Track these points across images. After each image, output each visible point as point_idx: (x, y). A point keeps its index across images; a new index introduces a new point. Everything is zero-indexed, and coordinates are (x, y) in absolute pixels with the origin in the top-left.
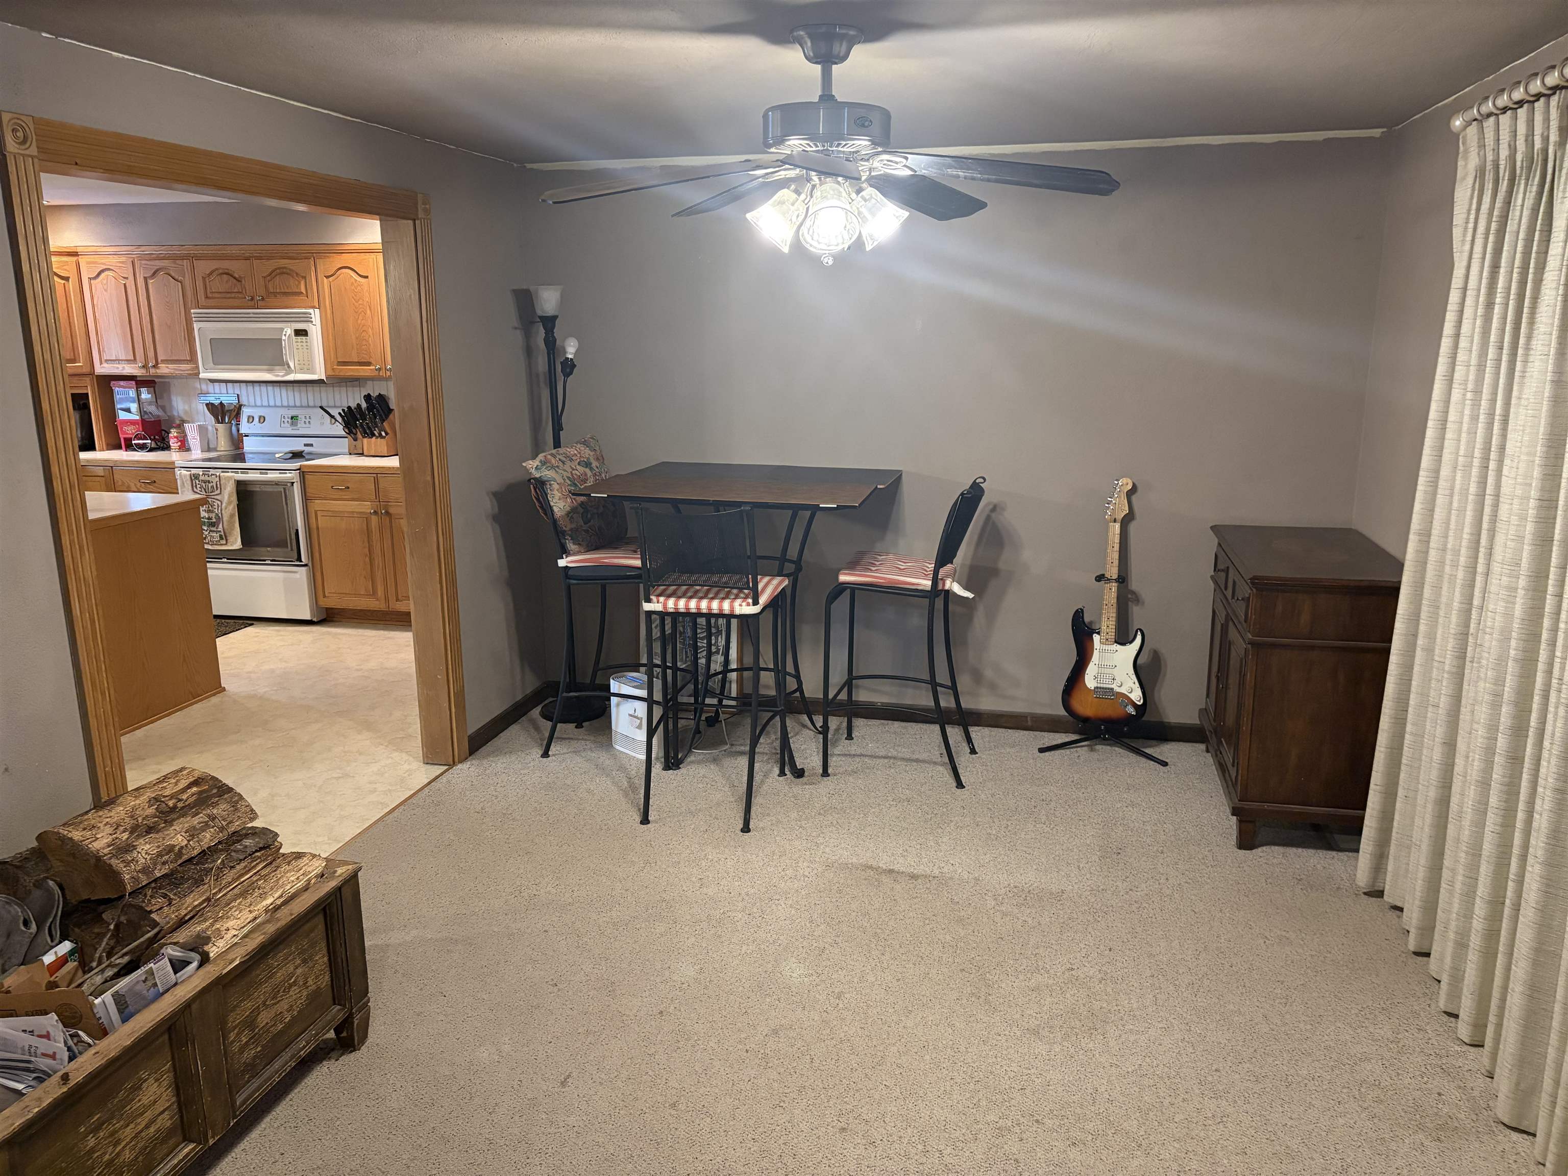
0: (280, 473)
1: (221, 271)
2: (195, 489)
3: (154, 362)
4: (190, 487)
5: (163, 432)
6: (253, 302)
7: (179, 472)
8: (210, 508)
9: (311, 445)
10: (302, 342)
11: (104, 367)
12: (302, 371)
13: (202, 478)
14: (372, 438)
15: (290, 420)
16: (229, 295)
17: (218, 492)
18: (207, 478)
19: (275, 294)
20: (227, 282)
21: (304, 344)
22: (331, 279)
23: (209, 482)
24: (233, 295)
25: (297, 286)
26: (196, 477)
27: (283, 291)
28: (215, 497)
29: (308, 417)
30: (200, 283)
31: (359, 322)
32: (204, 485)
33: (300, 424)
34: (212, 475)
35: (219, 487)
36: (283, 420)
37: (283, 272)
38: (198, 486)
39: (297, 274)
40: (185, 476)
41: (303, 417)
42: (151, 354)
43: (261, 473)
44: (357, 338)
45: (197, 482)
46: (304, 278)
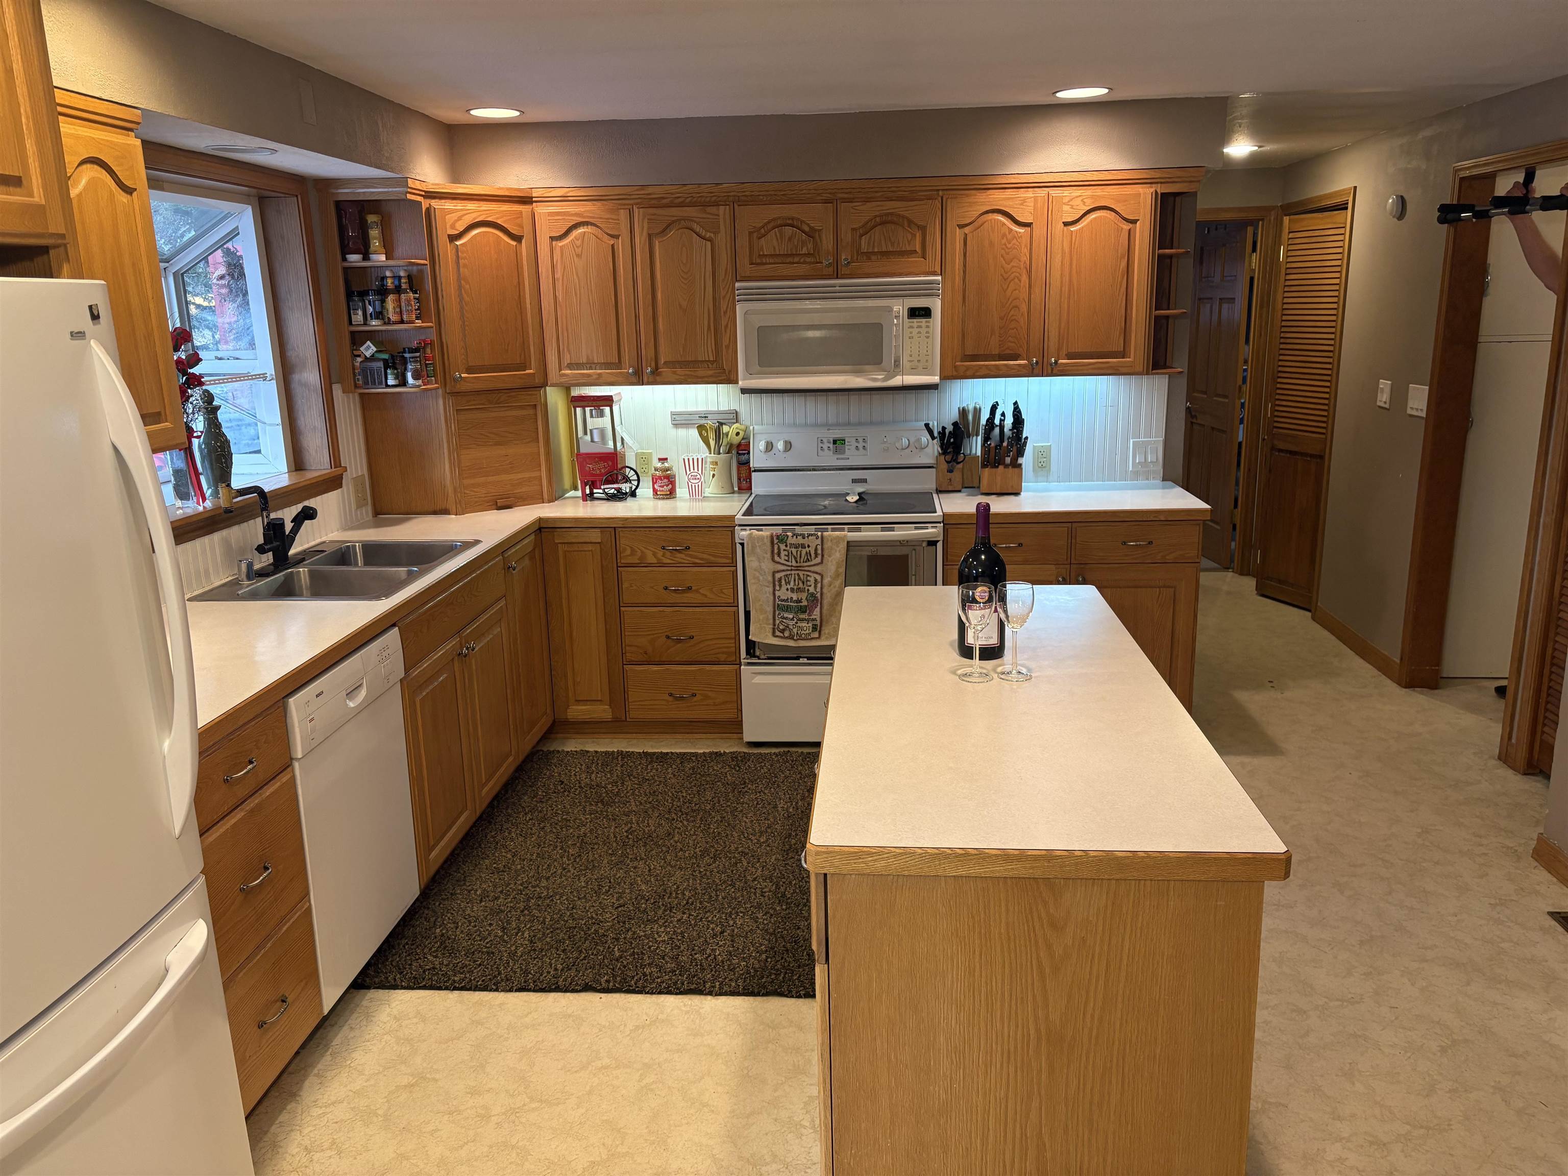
0: (916, 528)
1: (779, 222)
2: (777, 558)
3: (653, 364)
4: (769, 555)
5: (628, 470)
6: (831, 269)
7: (743, 533)
8: (801, 585)
9: (865, 481)
10: (920, 327)
11: (564, 375)
12: (914, 371)
13: (791, 540)
14: (997, 467)
15: (831, 446)
16: (789, 260)
17: (818, 560)
18: (800, 540)
19: (868, 255)
20: (790, 239)
21: (923, 330)
22: (967, 230)
23: (803, 546)
24: (796, 259)
25: (909, 243)
26: (782, 539)
27: (884, 249)
28: (812, 569)
29: (860, 440)
30: (743, 242)
31: (1008, 293)
32: (794, 551)
33: (850, 450)
34: (809, 535)
35: (821, 553)
36: (820, 445)
37: (885, 220)
38: (783, 553)
39: (910, 222)
40: (761, 538)
41: (853, 440)
42: (648, 353)
43: (883, 530)
44: (1002, 318)
45: (783, 547)
46: (923, 229)
